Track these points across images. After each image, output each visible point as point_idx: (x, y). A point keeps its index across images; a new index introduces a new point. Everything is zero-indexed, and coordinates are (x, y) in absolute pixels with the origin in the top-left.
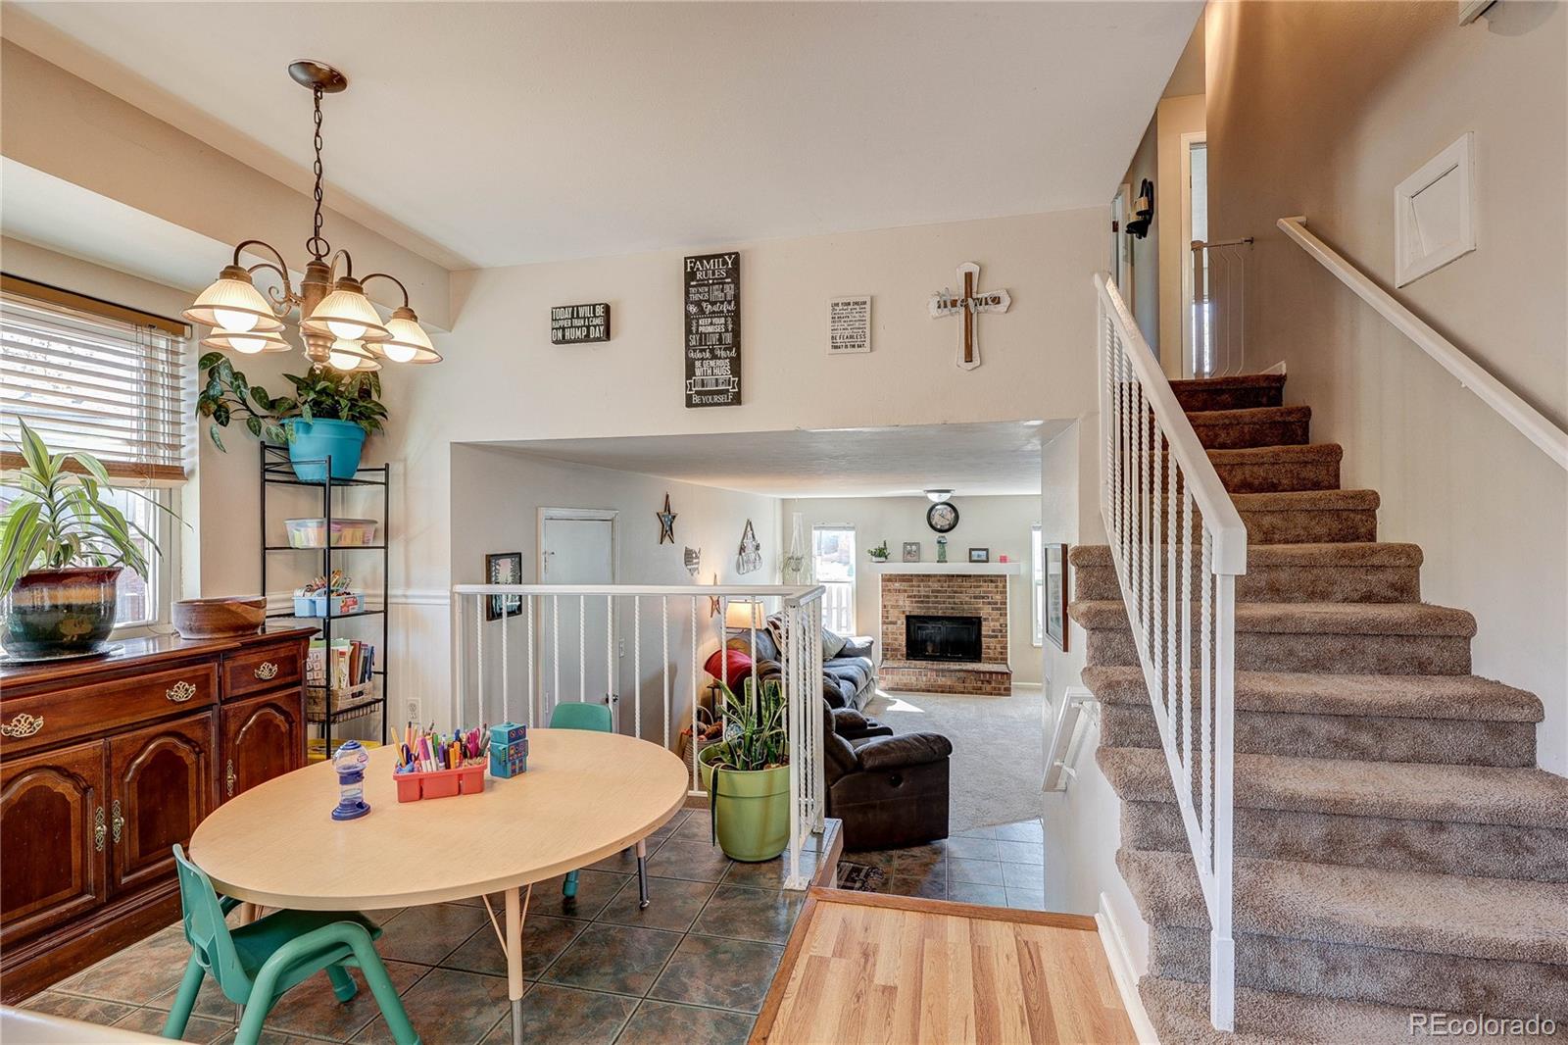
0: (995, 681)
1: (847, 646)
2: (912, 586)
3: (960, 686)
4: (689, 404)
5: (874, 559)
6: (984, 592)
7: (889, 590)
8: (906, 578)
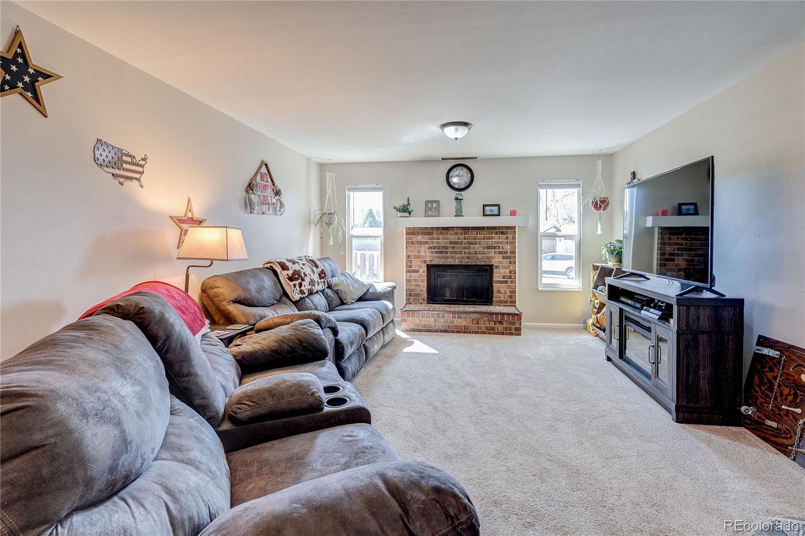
0: (507, 322)
2: (433, 238)
3: (474, 327)
5: (399, 214)
7: (412, 243)
8: (428, 231)
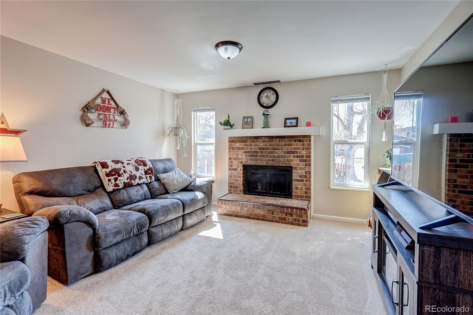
0: (296, 214)
1: (193, 184)
2: (247, 145)
3: (270, 217)
6: (295, 149)
7: (233, 148)
8: (243, 140)
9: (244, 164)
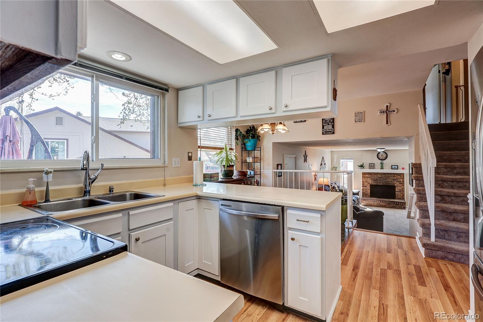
0: (400, 205)
3: (388, 206)
4: (323, 134)
5: (360, 168)
7: (364, 177)
8: (370, 174)
9: (371, 184)
